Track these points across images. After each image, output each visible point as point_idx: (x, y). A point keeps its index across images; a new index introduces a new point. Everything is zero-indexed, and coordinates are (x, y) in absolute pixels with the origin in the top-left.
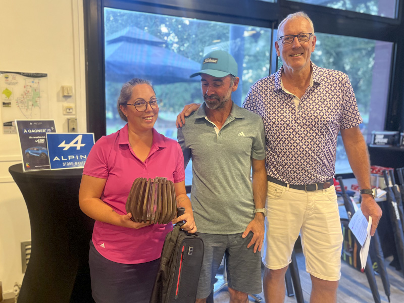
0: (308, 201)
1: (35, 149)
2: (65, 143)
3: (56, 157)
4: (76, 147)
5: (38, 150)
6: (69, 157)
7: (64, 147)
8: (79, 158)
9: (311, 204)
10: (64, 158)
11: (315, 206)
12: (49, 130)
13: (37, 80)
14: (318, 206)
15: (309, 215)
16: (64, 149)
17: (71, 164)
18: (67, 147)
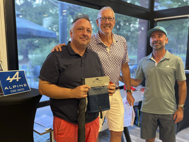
3: (6, 87)
17: (15, 91)
18: (11, 80)
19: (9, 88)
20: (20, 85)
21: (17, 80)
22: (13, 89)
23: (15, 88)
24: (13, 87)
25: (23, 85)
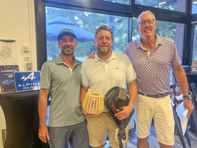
0: (155, 103)
1: (8, 81)
3: (20, 85)
4: (31, 79)
5: (9, 81)
9: (157, 105)
10: (24, 85)
11: (160, 106)
12: (16, 70)
13: (9, 43)
14: (161, 105)
15: (156, 110)
17: (28, 88)
25: (37, 84)
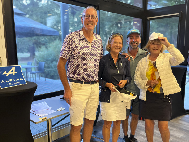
2: (6, 72)
3: (3, 81)
4: (12, 74)
6: (10, 80)
7: (6, 75)
8: (15, 80)
10: (7, 81)
16: (7, 76)
17: (11, 84)
18: (8, 74)
19: (5, 81)
20: (16, 79)
21: (14, 75)
22: (9, 82)
23: (11, 82)
24: (9, 81)
25: (19, 79)
